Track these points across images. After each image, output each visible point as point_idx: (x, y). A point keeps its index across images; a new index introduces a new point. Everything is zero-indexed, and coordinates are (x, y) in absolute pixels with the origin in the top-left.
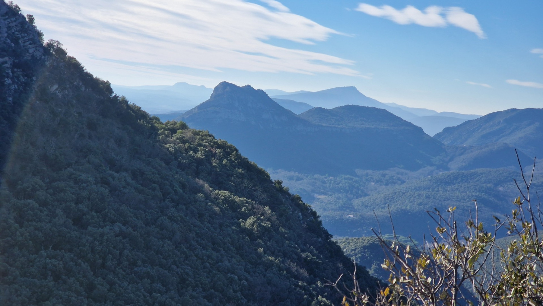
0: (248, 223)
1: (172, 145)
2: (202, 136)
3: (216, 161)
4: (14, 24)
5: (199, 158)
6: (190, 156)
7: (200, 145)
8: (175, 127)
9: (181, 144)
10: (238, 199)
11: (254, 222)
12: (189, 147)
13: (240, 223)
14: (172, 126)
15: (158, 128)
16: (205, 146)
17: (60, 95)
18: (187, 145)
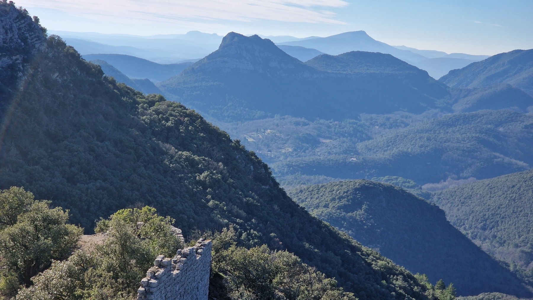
0: (202, 176)
1: (148, 116)
2: (175, 107)
3: (183, 127)
4: (23, 25)
5: (169, 126)
6: (162, 125)
7: (171, 115)
8: (154, 99)
9: (156, 116)
10: (197, 158)
11: (208, 175)
12: (162, 117)
13: (196, 177)
14: (152, 99)
15: (139, 102)
16: (175, 116)
17: (60, 81)
18: (160, 116)
